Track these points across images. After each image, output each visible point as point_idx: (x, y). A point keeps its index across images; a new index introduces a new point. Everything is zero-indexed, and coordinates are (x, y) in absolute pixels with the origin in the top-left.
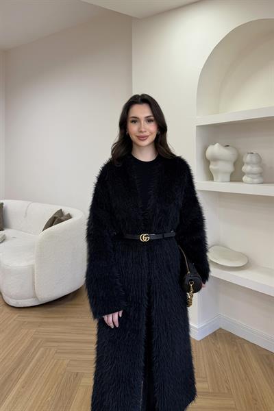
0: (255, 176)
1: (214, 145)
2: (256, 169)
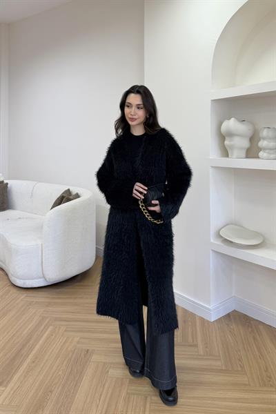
0: (271, 151)
1: (230, 119)
2: (272, 144)
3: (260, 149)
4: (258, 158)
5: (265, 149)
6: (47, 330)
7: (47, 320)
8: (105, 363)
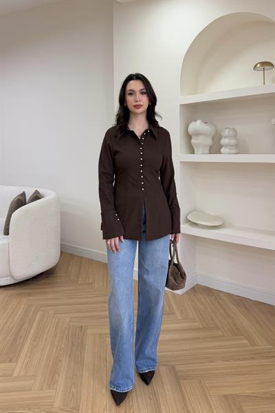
0: (232, 148)
1: (196, 121)
2: (233, 142)
3: (221, 146)
4: (220, 153)
5: (227, 146)
6: (36, 315)
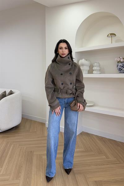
0: (98, 71)
1: (82, 59)
3: (93, 70)
4: (93, 73)
5: (95, 70)
6: (11, 146)
7: (10, 143)
8: (40, 155)
